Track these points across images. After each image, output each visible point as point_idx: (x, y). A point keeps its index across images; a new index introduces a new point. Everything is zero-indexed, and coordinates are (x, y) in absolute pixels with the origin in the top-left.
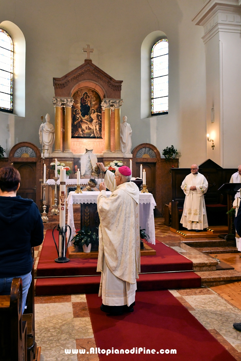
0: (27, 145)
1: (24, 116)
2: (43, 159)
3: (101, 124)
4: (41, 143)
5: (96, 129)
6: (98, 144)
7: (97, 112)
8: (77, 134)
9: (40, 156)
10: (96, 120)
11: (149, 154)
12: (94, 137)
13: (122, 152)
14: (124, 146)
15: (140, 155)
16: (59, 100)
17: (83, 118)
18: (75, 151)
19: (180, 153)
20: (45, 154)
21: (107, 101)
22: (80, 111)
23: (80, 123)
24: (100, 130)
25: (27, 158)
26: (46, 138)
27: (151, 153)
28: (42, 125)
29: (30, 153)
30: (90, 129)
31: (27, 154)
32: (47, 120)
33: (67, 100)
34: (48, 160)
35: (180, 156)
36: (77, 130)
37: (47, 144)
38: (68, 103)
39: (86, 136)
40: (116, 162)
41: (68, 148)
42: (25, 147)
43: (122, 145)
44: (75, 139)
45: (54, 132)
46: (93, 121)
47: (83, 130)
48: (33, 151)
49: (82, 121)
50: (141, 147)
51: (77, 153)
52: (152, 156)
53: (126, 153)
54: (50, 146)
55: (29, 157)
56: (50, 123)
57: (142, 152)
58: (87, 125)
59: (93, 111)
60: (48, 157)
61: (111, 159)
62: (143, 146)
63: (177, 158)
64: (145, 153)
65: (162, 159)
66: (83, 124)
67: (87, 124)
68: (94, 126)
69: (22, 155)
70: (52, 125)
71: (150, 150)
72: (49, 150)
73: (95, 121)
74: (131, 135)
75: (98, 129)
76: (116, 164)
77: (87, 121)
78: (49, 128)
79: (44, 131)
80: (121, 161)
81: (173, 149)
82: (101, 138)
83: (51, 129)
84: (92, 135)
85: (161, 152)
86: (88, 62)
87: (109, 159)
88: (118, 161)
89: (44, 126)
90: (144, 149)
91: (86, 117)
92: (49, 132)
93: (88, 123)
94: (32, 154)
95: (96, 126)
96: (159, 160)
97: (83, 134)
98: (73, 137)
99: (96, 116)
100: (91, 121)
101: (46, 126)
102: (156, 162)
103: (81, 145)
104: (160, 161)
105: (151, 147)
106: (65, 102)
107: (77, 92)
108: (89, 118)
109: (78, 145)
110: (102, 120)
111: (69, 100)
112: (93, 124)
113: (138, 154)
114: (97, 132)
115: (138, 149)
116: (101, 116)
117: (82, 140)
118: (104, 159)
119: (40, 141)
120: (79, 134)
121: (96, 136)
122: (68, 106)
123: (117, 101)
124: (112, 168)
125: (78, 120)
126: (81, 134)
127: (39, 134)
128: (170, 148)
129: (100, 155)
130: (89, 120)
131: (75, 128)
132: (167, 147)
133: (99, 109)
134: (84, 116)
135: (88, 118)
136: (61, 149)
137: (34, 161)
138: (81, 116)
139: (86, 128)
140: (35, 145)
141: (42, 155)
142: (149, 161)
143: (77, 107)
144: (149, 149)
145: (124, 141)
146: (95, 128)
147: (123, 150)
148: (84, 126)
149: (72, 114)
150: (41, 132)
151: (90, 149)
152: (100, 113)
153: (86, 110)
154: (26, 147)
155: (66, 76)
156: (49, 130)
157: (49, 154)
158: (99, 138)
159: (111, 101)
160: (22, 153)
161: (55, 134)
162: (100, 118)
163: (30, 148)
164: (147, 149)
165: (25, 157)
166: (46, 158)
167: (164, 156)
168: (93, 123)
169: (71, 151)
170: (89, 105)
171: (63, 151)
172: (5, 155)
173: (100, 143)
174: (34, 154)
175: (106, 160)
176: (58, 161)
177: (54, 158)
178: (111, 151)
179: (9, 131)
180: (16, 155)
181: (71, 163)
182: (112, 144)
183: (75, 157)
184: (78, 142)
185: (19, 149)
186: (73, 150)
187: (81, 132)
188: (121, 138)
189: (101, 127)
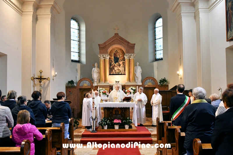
0: (86, 79)
1: (85, 64)
3: (125, 67)
7: (123, 61)
8: (112, 73)
11: (151, 82)
12: (121, 74)
13: (136, 82)
16: (101, 55)
17: (115, 64)
18: (111, 82)
20: (95, 84)
21: (127, 55)
22: (113, 61)
24: (125, 70)
25: (86, 86)
26: (95, 76)
27: (153, 82)
28: (93, 69)
30: (119, 70)
31: (86, 84)
32: (96, 66)
33: (106, 56)
35: (169, 83)
36: (112, 71)
37: (96, 79)
38: (106, 57)
39: (117, 74)
40: (131, 87)
41: (107, 81)
42: (85, 81)
43: (136, 78)
45: (99, 73)
47: (115, 71)
49: (114, 66)
50: (147, 79)
51: (112, 83)
52: (153, 84)
53: (138, 82)
56: (98, 68)
58: (117, 68)
59: (120, 60)
61: (129, 86)
62: (148, 78)
63: (168, 84)
64: (149, 82)
65: (158, 85)
67: (117, 67)
68: (121, 68)
69: (84, 85)
72: (97, 82)
73: (121, 65)
74: (141, 73)
75: (123, 70)
76: (132, 89)
78: (97, 70)
79: (94, 72)
81: (165, 80)
82: (125, 74)
84: (120, 73)
85: (158, 81)
86: (116, 34)
88: (133, 87)
90: (148, 80)
91: (117, 63)
92: (97, 73)
98: (110, 75)
99: (122, 63)
100: (120, 65)
101: (95, 70)
102: (156, 87)
103: (114, 79)
105: (153, 79)
106: (105, 57)
107: (112, 50)
111: (107, 55)
113: (145, 83)
114: (123, 71)
115: (145, 80)
116: (125, 63)
117: (115, 76)
122: (106, 58)
123: (133, 55)
124: (129, 91)
125: (112, 65)
127: (92, 74)
128: (163, 79)
129: (124, 83)
130: (118, 65)
131: (111, 69)
133: (124, 59)
134: (116, 63)
136: (104, 81)
137: (90, 88)
139: (117, 70)
141: (93, 84)
142: (151, 87)
143: (112, 58)
145: (137, 76)
147: (136, 81)
149: (109, 62)
151: (118, 81)
152: (124, 61)
153: (116, 60)
155: (105, 43)
157: (97, 84)
159: (129, 55)
163: (87, 81)
164: (150, 80)
166: (95, 86)
167: (160, 83)
169: (108, 82)
170: (118, 57)
171: (105, 82)
172: (75, 85)
173: (125, 77)
174: (89, 84)
175: (127, 87)
176: (100, 88)
177: (99, 86)
178: (130, 82)
179: (77, 72)
180: (81, 85)
181: (108, 89)
182: (131, 78)
183: (110, 85)
184: (113, 77)
185: (82, 82)
186: (109, 81)
187: (114, 72)
188: (136, 74)
189: (125, 68)
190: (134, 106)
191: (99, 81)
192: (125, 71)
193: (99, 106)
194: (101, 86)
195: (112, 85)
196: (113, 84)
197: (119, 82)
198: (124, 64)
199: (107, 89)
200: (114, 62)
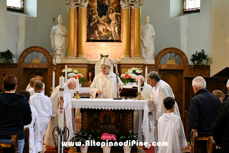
0: (37, 49)
1: (36, 16)
2: (54, 65)
3: (120, 26)
4: (53, 47)
5: (115, 31)
6: (117, 49)
7: (116, 12)
8: (93, 37)
9: (52, 61)
10: (115, 21)
11: (174, 60)
12: (112, 41)
13: (143, 58)
14: (145, 51)
15: (164, 60)
17: (100, 19)
18: (90, 56)
19: (211, 59)
20: (57, 60)
21: (126, 0)
22: (96, 11)
23: (97, 24)
24: (119, 32)
25: (38, 64)
26: (58, 43)
27: (177, 59)
28: (54, 27)
29: (41, 59)
30: (107, 31)
31: (38, 60)
32: (59, 22)
33: (81, 0)
34: (60, 66)
35: (211, 62)
36: (93, 33)
37: (59, 49)
38: (82, 3)
39: (103, 39)
40: (134, 69)
41: (82, 53)
42: (35, 52)
43: (143, 50)
44: (90, 42)
45: (67, 36)
46: (111, 22)
47: (99, 33)
48: (44, 56)
49: (98, 22)
50: (166, 52)
51: (92, 58)
52: (178, 62)
53: (147, 58)
54: (63, 51)
55: (39, 62)
56: (63, 26)
57: (167, 58)
58: (104, 27)
59: (111, 11)
60: (61, 63)
61: (129, 66)
62: (168, 50)
63: (209, 64)
64: (170, 58)
65: (190, 66)
66: (100, 25)
67: (104, 25)
68: (112, 28)
69: (33, 61)
70: (64, 28)
71: (176, 56)
72: (61, 56)
73: (113, 22)
74: (154, 38)
75: (117, 32)
76: (134, 72)
77: (105, 22)
78: (61, 31)
79: (56, 35)
80: (140, 68)
81: (203, 54)
82: (120, 41)
83: (63, 32)
84: (110, 38)
85: (189, 57)
87: (127, 66)
88: (137, 68)
89: (57, 29)
90: (169, 55)
91: (104, 17)
92: (61, 36)
93: (106, 25)
94: (43, 59)
95: (114, 28)
96: (186, 67)
97: (99, 37)
98: (88, 40)
99: (114, 16)
100: (109, 22)
101: (58, 29)
102: (183, 69)
103: (97, 50)
104: (187, 69)
105: (177, 51)
106: (79, 3)
108: (107, 18)
109: (94, 49)
110: (122, 21)
112: (111, 26)
113: (163, 59)
114: (115, 35)
115: (162, 54)
116: (120, 16)
117: (98, 43)
118: (121, 66)
119: (52, 46)
120: (95, 37)
121: (115, 39)
122: (82, 6)
123: (138, 0)
124: (128, 76)
125: (94, 21)
126: (97, 37)
127: (51, 37)
128: (200, 53)
129: (118, 60)
130: (106, 21)
131: (91, 30)
132: (197, 52)
133: (119, 9)
134: (101, 17)
135: (105, 19)
136: (75, 55)
137: (46, 67)
138: (98, 16)
139: (104, 30)
140: (47, 49)
141: (54, 60)
142: (174, 68)
143: (94, 6)
144: (175, 54)
145: (145, 45)
146: (113, 30)
147: (144, 56)
148: (101, 28)
149: (88, 14)
150: (53, 35)
152: (120, 12)
153: (103, 10)
154: (37, 52)
156: (62, 33)
157: (62, 59)
158: (118, 42)
159: (130, 1)
160: (32, 58)
161: (67, 38)
162: (119, 19)
163: (41, 53)
164: (173, 54)
165: (36, 62)
166: (58, 64)
167: (192, 62)
168: (111, 24)
169: (85, 57)
171: (77, 56)
172: (15, 61)
173: (119, 47)
174: (45, 60)
175: (123, 67)
176: (68, 67)
177: (67, 64)
178: (130, 57)
179: (19, 33)
180: (26, 61)
181: (85, 70)
182: (132, 48)
183: (89, 63)
184: (94, 47)
185: (30, 54)
186: (87, 55)
187: (98, 35)
188: (142, 41)
189: (120, 28)
190: (143, 106)
191: (67, 53)
192: (121, 35)
193: (72, 105)
194: (70, 65)
195: (93, 63)
196: (96, 62)
197: (107, 56)
198: (119, 18)
199: (83, 71)
200: (97, 15)
